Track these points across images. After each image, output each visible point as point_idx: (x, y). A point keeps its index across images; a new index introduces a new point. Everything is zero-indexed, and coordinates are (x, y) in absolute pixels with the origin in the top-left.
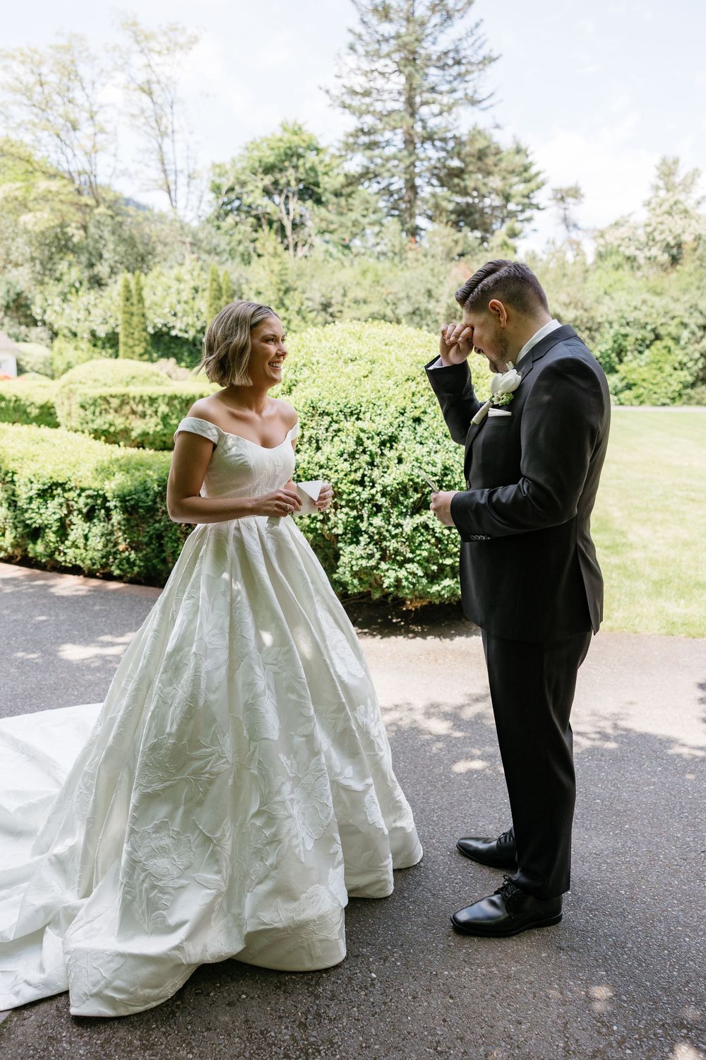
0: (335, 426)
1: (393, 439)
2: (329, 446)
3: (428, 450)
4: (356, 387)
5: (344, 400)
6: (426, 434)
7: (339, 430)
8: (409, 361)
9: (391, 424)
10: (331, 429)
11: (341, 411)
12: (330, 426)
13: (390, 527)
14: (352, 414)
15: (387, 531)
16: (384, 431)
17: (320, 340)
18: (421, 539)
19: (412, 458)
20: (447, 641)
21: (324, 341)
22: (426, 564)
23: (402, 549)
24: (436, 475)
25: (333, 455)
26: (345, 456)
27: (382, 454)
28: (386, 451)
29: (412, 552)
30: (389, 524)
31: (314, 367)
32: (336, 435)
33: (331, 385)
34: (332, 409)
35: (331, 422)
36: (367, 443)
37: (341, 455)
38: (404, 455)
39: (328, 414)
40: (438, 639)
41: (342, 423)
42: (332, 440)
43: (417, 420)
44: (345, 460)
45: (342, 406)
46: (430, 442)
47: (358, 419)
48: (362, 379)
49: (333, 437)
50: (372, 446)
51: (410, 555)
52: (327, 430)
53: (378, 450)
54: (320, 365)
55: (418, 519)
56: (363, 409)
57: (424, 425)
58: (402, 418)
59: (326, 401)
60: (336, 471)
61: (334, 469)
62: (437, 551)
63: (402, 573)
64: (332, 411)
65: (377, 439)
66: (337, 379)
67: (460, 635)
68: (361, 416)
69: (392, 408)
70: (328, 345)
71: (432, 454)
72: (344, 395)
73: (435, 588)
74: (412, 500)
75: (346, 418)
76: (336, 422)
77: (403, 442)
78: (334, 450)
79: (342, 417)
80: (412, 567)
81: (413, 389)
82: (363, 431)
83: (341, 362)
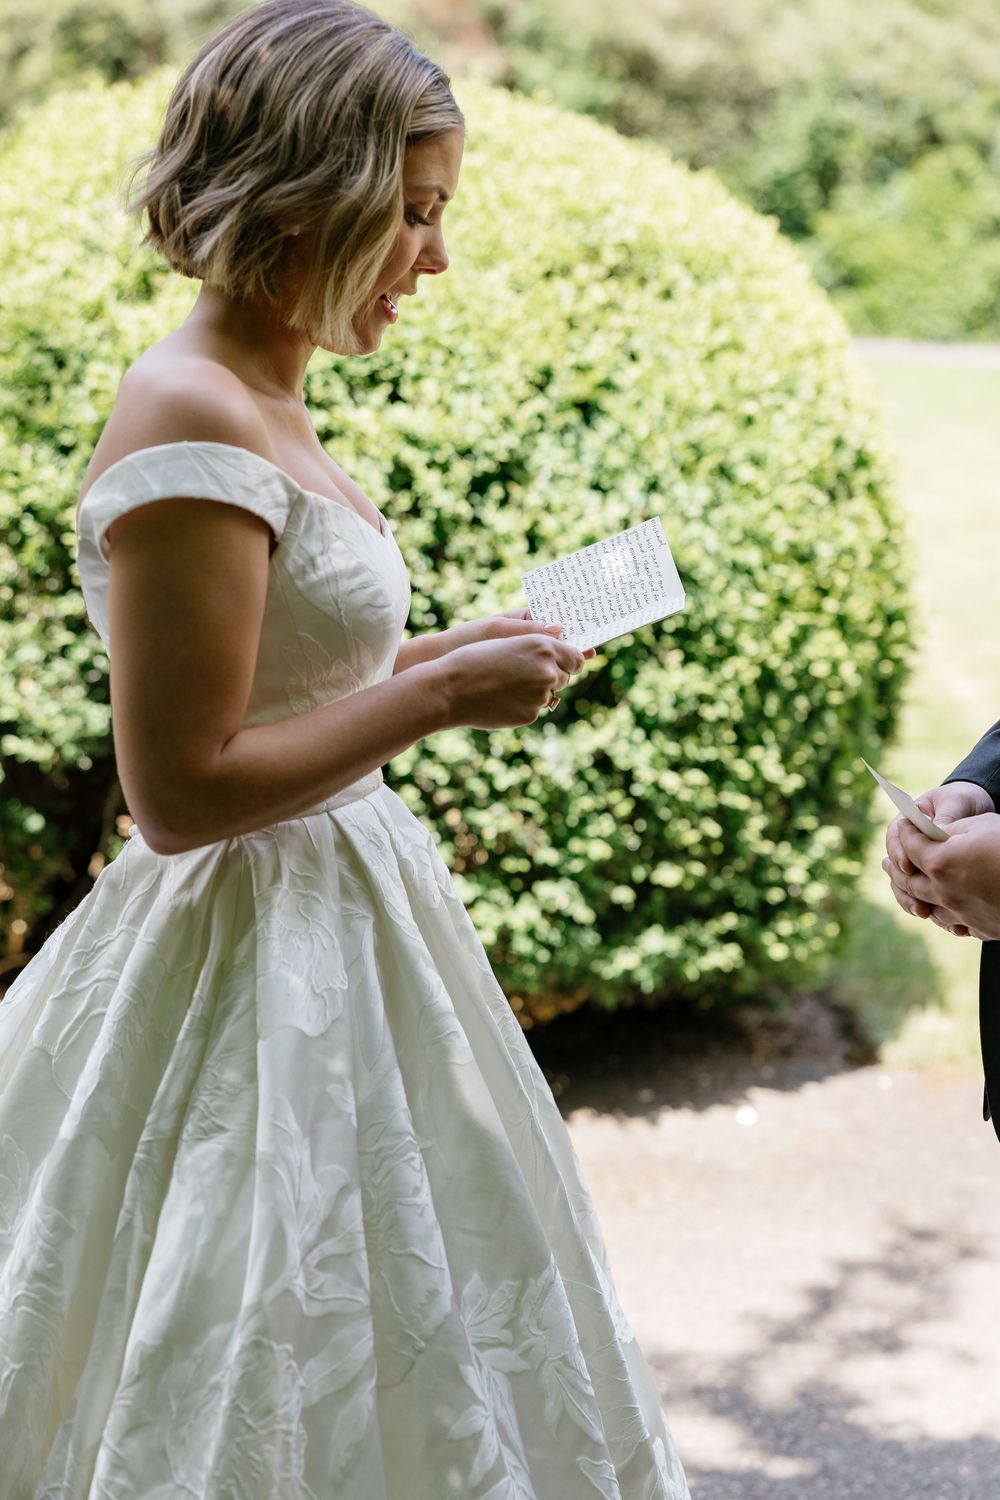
1: (510, 472)
3: (623, 510)
6: (616, 457)
8: (545, 209)
9: (507, 422)
13: (493, 766)
14: (373, 380)
15: (483, 775)
16: (488, 445)
18: (587, 803)
22: (599, 886)
23: (524, 835)
27: (476, 522)
28: (490, 513)
29: (558, 843)
30: (486, 752)
36: (427, 481)
38: (548, 526)
41: (338, 412)
43: (587, 410)
46: (632, 486)
47: (394, 398)
50: (444, 496)
51: (548, 856)
53: (464, 510)
55: (586, 739)
56: (411, 367)
57: (605, 427)
58: (540, 404)
62: (633, 841)
63: (524, 914)
65: (463, 472)
68: (406, 390)
69: (511, 371)
75: (351, 391)
77: (541, 483)
79: (338, 390)
80: (558, 894)
81: (567, 306)
82: (413, 441)
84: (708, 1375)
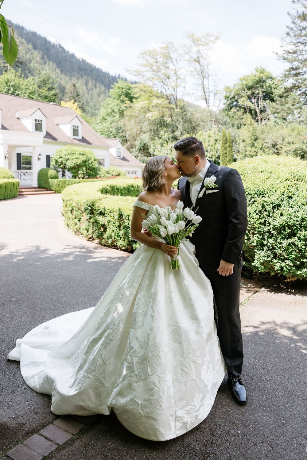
0: (253, 200)
1: (278, 206)
2: (250, 208)
3: (295, 210)
4: (263, 183)
5: (257, 189)
6: (294, 204)
7: (255, 201)
8: (288, 172)
9: (278, 199)
10: (251, 201)
11: (256, 193)
12: (251, 199)
13: (277, 244)
14: (260, 194)
15: (276, 245)
16: (274, 202)
17: (249, 164)
18: (291, 250)
19: (287, 214)
21: (251, 164)
22: (294, 261)
23: (283, 254)
24: (298, 222)
25: (252, 212)
26: (257, 212)
27: (274, 212)
28: (275, 211)
29: (288, 255)
30: (277, 242)
31: (245, 175)
32: (253, 203)
33: (252, 182)
34: (252, 192)
35: (251, 198)
36: (267, 207)
37: (255, 212)
38: (284, 212)
39: (250, 194)
40: (301, 296)
41: (256, 198)
42: (252, 205)
43: (290, 197)
44: (257, 214)
45: (256, 191)
46: (296, 208)
47: (263, 197)
48: (266, 180)
49: (252, 204)
50: (269, 208)
51: (286, 257)
52: (250, 201)
53: (272, 210)
54: (248, 174)
55: (290, 241)
56: (265, 193)
57: (293, 200)
58: (282, 197)
59: (249, 189)
60: (253, 218)
61: (252, 217)
62: (299, 255)
63: (283, 264)
64: (252, 193)
65: (271, 205)
66: (255, 180)
68: (265, 195)
69: (278, 192)
70: (252, 165)
71: (297, 212)
72: (257, 186)
73: (299, 272)
74: (287, 232)
75: (258, 196)
76: (253, 198)
77: (283, 207)
78: (252, 210)
79: (256, 196)
80: (288, 262)
81: (289, 184)
82: (265, 201)
83: (257, 173)
84: (291, 326)
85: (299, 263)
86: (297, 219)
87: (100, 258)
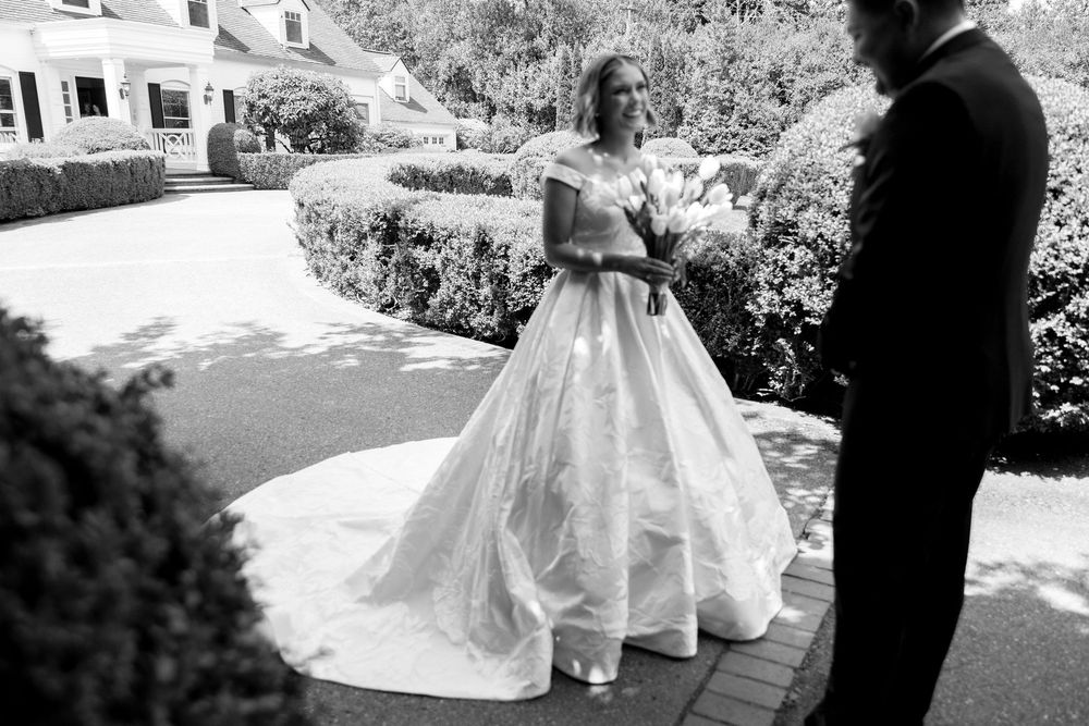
3: (1070, 233)
6: (1068, 211)
18: (1042, 350)
19: (1047, 244)
20: (1050, 481)
22: (1043, 383)
24: (1077, 267)
40: (1036, 477)
62: (1061, 367)
67: (1069, 475)
71: (1076, 239)
74: (1039, 299)
85: (1055, 388)
86: (1076, 260)
87: (431, 360)
